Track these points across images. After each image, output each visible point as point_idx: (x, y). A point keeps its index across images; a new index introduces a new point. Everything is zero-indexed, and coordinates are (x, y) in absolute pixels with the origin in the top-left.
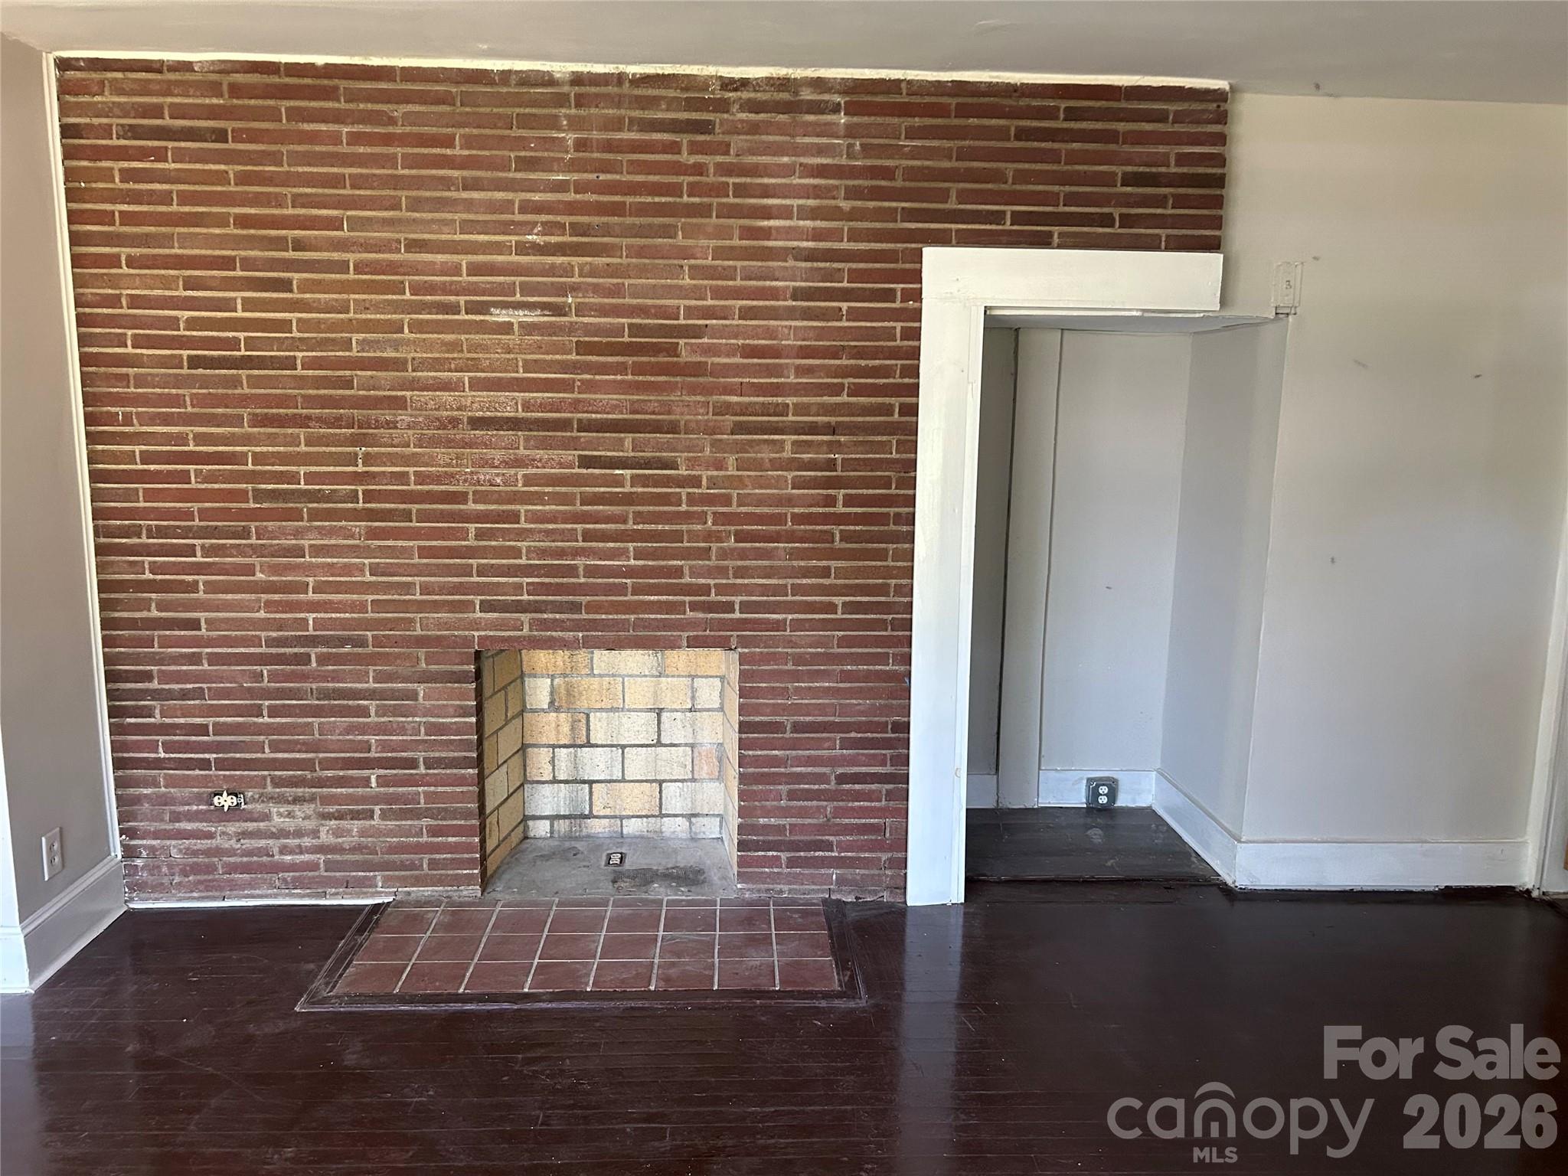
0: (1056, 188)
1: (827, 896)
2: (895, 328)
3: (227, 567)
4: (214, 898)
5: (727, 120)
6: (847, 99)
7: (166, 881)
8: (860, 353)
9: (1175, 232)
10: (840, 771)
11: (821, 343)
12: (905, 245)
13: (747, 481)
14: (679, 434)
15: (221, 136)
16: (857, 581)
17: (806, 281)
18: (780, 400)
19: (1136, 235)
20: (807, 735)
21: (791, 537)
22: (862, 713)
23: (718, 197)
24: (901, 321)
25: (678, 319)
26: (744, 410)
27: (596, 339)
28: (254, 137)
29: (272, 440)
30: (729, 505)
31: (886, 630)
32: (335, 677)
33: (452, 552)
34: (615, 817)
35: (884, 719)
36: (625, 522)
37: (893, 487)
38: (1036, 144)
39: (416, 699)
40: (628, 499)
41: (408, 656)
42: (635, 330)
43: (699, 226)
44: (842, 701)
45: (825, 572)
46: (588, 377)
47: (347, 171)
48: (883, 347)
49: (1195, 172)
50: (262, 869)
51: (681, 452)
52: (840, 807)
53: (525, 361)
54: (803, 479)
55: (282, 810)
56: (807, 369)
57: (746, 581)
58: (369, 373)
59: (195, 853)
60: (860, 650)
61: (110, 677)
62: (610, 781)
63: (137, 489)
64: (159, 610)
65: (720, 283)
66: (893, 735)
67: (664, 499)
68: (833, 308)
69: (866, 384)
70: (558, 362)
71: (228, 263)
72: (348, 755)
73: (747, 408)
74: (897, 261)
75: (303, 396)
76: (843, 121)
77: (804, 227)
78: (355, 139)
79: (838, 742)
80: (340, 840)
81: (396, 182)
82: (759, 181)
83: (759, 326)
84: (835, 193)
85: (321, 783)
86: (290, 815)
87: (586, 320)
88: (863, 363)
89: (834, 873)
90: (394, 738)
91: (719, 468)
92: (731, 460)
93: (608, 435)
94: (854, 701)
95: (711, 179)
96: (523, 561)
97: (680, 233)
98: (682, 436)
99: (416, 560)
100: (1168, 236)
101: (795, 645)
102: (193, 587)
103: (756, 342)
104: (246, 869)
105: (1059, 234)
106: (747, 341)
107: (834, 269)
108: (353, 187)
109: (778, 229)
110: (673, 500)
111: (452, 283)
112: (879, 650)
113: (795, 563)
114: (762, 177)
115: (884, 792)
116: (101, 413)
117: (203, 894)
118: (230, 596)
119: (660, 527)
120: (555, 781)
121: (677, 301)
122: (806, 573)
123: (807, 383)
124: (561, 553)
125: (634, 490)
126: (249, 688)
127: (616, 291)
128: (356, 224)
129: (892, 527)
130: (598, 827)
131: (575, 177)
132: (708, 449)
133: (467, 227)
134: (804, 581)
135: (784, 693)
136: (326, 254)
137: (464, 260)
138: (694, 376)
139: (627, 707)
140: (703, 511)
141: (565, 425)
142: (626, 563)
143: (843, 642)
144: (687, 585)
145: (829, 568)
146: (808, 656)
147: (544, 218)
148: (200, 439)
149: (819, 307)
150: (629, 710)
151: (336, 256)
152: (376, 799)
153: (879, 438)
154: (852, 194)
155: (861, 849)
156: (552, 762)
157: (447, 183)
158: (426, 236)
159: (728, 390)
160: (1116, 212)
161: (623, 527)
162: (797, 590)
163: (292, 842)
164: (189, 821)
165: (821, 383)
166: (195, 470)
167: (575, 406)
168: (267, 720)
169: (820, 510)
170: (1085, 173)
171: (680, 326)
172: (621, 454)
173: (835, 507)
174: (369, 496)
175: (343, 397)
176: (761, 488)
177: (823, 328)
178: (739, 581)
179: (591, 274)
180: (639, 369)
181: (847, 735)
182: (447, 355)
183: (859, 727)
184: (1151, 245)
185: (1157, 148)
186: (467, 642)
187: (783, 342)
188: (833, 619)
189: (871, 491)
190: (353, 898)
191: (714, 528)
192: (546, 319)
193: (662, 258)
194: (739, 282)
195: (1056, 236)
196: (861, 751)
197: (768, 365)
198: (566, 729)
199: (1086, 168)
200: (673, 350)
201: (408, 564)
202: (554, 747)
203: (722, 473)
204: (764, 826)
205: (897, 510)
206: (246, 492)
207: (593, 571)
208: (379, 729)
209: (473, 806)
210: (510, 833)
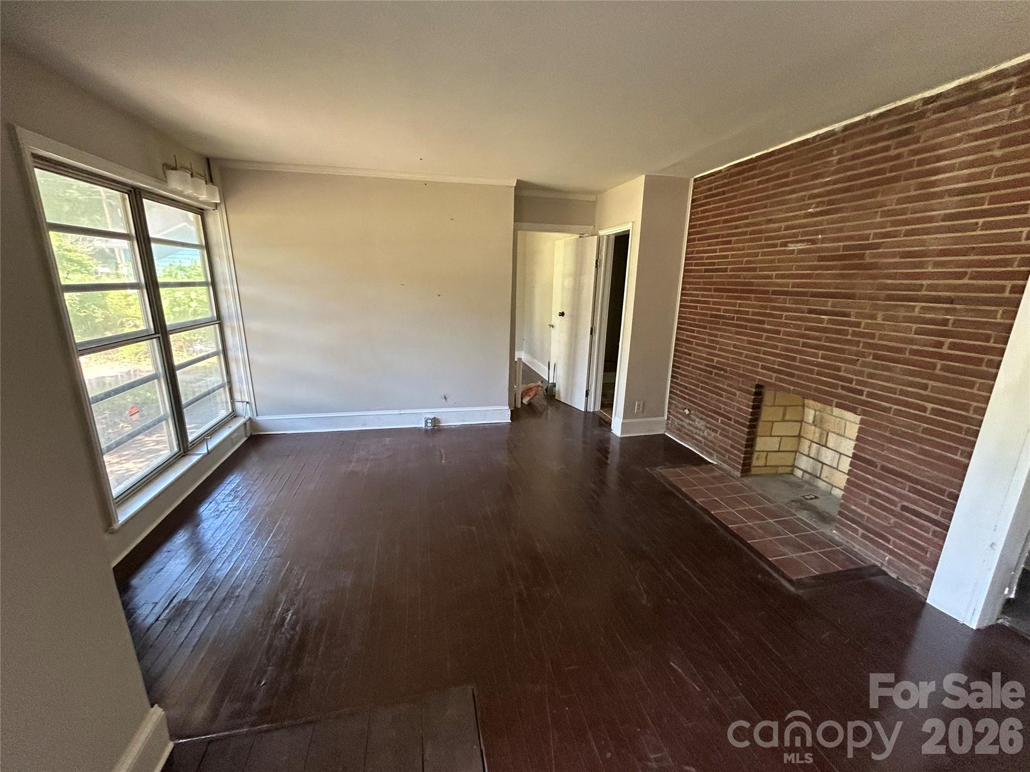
1: (879, 565)
2: (1022, 232)
3: (701, 338)
4: (680, 440)
5: (923, 123)
7: (673, 430)
8: (986, 251)
10: (905, 504)
11: (956, 246)
13: (886, 327)
14: (856, 299)
15: (724, 193)
16: (947, 397)
17: (955, 208)
18: (919, 282)
20: (889, 475)
21: (906, 362)
22: (929, 477)
23: (906, 169)
25: (868, 240)
26: (894, 288)
27: (827, 254)
28: (732, 190)
30: (874, 339)
31: (960, 433)
34: (830, 484)
35: (943, 487)
37: (991, 342)
39: (736, 396)
41: (737, 380)
42: (846, 248)
43: (892, 188)
44: (917, 465)
45: (925, 387)
46: (820, 272)
47: (754, 196)
48: (1007, 246)
51: (855, 309)
52: (900, 524)
53: (796, 266)
54: (922, 330)
55: (698, 420)
56: (942, 263)
57: (873, 381)
58: (746, 273)
60: (938, 440)
62: (831, 467)
63: (687, 311)
64: (685, 348)
65: (897, 217)
66: (947, 499)
67: (839, 332)
68: (972, 223)
69: (987, 271)
70: (809, 265)
72: (716, 409)
73: (896, 287)
75: (728, 282)
76: (1012, 94)
77: (962, 174)
79: (907, 487)
80: (709, 437)
81: (768, 197)
82: (935, 153)
83: (915, 240)
84: (991, 147)
85: (707, 416)
86: (699, 423)
87: (825, 245)
88: (987, 257)
89: (888, 557)
90: (728, 408)
91: (872, 319)
93: (822, 299)
95: (904, 160)
96: (778, 352)
97: (880, 194)
99: (746, 345)
101: (894, 423)
102: (692, 343)
103: (911, 249)
106: (906, 249)
107: (979, 198)
108: (755, 202)
109: (942, 180)
110: (844, 333)
111: (778, 235)
112: (952, 444)
113: (906, 377)
114: (938, 150)
115: (932, 530)
117: (678, 437)
118: (699, 348)
119: (836, 345)
120: (808, 456)
121: (870, 231)
122: (911, 384)
123: (939, 272)
125: (827, 326)
126: (699, 378)
127: (841, 230)
129: (984, 368)
130: (821, 484)
131: (834, 177)
132: (869, 308)
133: (787, 210)
134: (909, 389)
136: (743, 229)
138: (871, 270)
140: (858, 341)
141: (804, 294)
142: (817, 360)
143: (925, 431)
144: (842, 376)
145: (927, 385)
146: (900, 432)
147: (818, 200)
148: (703, 296)
149: (961, 224)
150: (846, 438)
152: (719, 427)
153: (988, 308)
154: (1008, 143)
155: (908, 553)
156: (810, 447)
157: (785, 193)
158: (773, 217)
159: (888, 277)
161: (819, 343)
162: (902, 393)
164: (680, 414)
165: (951, 272)
166: (700, 306)
167: (811, 285)
168: (700, 390)
169: (932, 349)
171: (868, 243)
172: (826, 308)
173: (941, 349)
174: (738, 319)
175: (738, 282)
176: (895, 332)
177: (960, 237)
178: (870, 380)
179: (832, 223)
180: (843, 267)
181: (915, 486)
182: (770, 265)
187: (930, 248)
188: (923, 416)
189: (972, 342)
190: (707, 458)
191: (863, 350)
192: (809, 246)
193: (868, 209)
194: (908, 216)
196: (923, 499)
197: (916, 262)
198: (817, 435)
200: (861, 257)
201: (744, 346)
202: (812, 441)
203: (874, 321)
204: (854, 510)
205: (990, 357)
206: (709, 314)
207: (803, 361)
208: (725, 404)
209: (744, 443)
210: (777, 466)
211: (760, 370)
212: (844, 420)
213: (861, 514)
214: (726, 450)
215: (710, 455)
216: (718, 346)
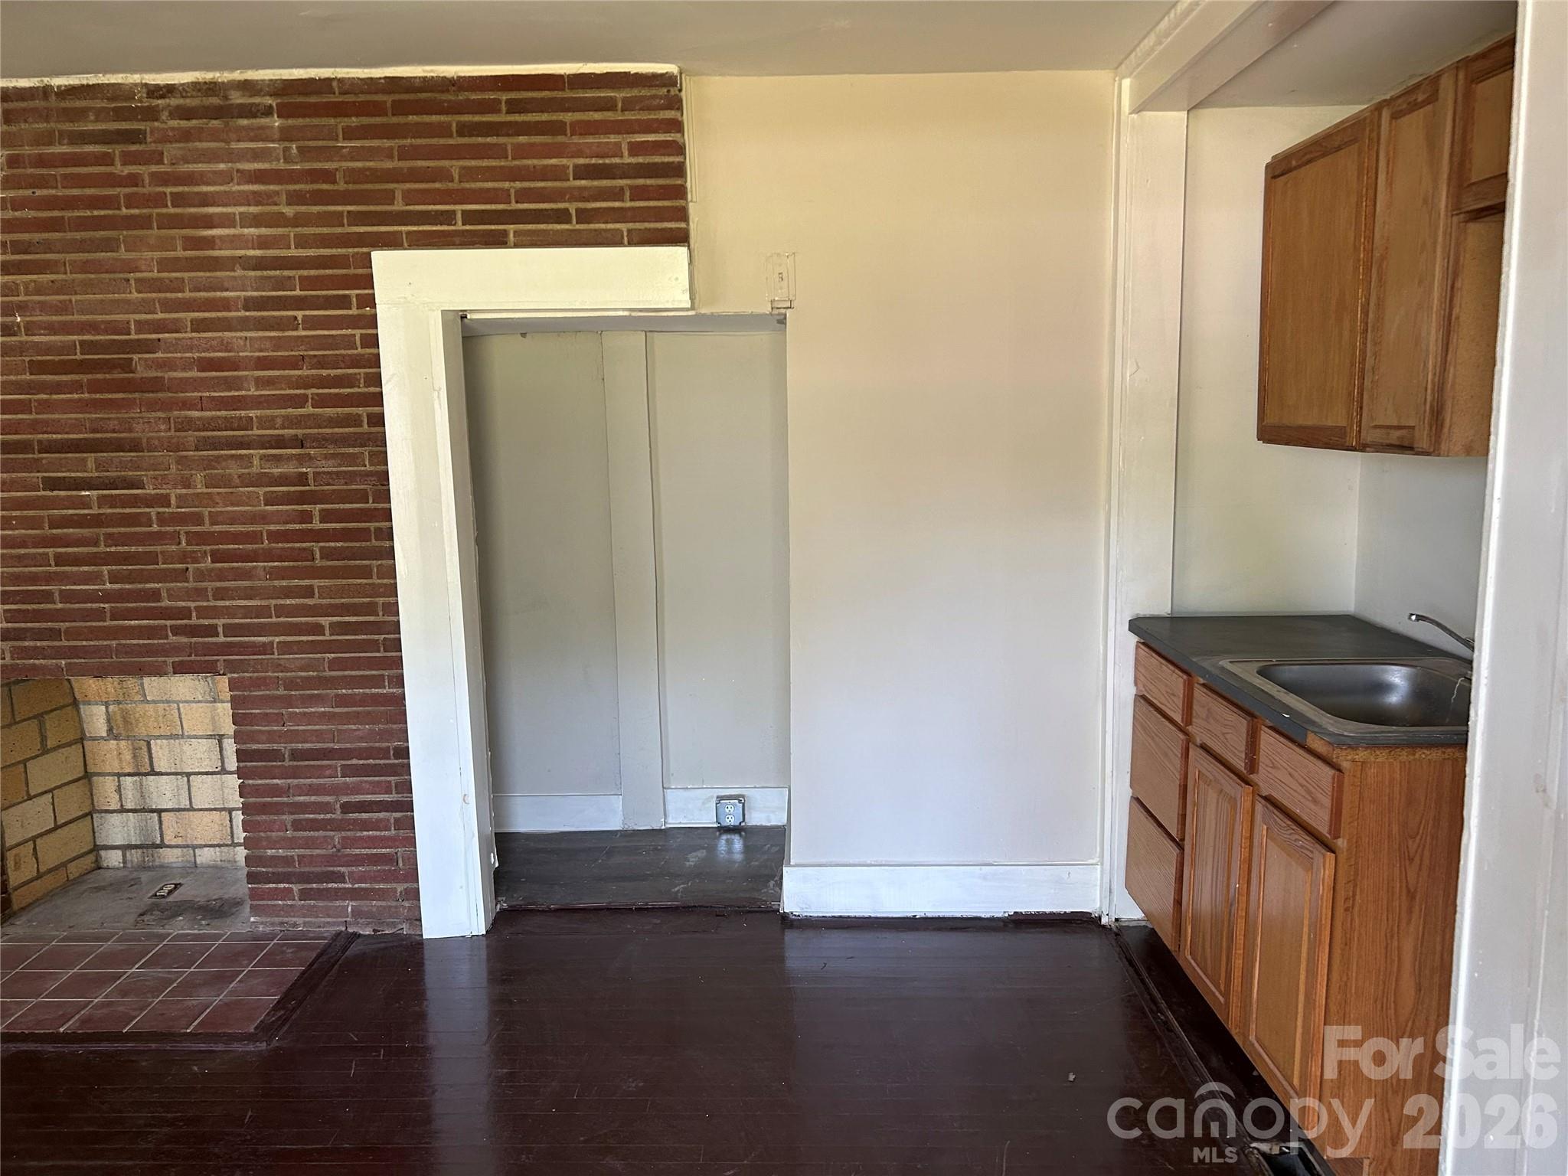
0: (506, 185)
1: (344, 929)
2: (354, 335)
5: (158, 129)
6: (279, 101)
8: (321, 363)
9: (638, 226)
10: (345, 799)
11: (279, 354)
12: (356, 250)
13: (217, 499)
14: (143, 451)
16: (343, 600)
17: (257, 290)
18: (243, 413)
19: (595, 230)
20: (307, 763)
21: (269, 556)
22: (361, 739)
23: (156, 207)
24: (359, 328)
26: (207, 426)
27: (48, 358)
31: (379, 651)
34: (187, 846)
36: (96, 545)
37: (371, 501)
38: (480, 140)
40: (97, 521)
44: (340, 727)
45: (309, 592)
48: (343, 356)
49: (651, 161)
51: (146, 470)
52: (348, 838)
54: (275, 495)
56: (268, 381)
57: (227, 603)
60: (353, 673)
65: (168, 295)
66: (396, 761)
67: (134, 520)
69: (330, 394)
70: (12, 383)
73: (209, 424)
74: (349, 267)
76: (277, 124)
77: (248, 235)
79: (339, 769)
82: (197, 189)
83: (213, 339)
84: (276, 199)
88: (324, 372)
89: (350, 905)
92: (199, 477)
93: (70, 455)
94: (353, 727)
95: (148, 189)
97: (122, 246)
98: (146, 454)
100: (629, 231)
101: (285, 670)
103: (212, 355)
105: (515, 232)
106: (203, 355)
107: (284, 277)
109: (220, 237)
110: (144, 520)
112: (375, 672)
113: (276, 583)
114: (199, 185)
115: (392, 821)
119: (133, 549)
120: (123, 810)
121: (127, 316)
122: (288, 593)
123: (269, 395)
124: (34, 579)
125: (101, 511)
127: (64, 308)
129: (374, 543)
130: (171, 857)
131: (11, 194)
132: (173, 467)
134: (288, 602)
135: (279, 719)
138: (153, 392)
139: (186, 734)
140: (175, 531)
141: (23, 447)
142: (101, 587)
143: (334, 664)
144: (167, 608)
145: (311, 587)
146: (298, 680)
149: (274, 317)
150: (189, 737)
153: (351, 450)
154: (295, 199)
155: (374, 879)
156: (119, 790)
159: (186, 405)
160: (572, 208)
162: (281, 611)
165: (283, 395)
167: (34, 426)
169: (298, 527)
170: (534, 167)
171: (131, 340)
173: (312, 523)
176: (233, 505)
177: (279, 338)
178: (221, 603)
180: (95, 387)
181: (349, 762)
183: (360, 754)
184: (612, 240)
185: (609, 138)
187: (241, 354)
188: (321, 641)
189: (348, 506)
191: (189, 548)
193: (107, 272)
194: (188, 294)
195: (511, 235)
196: (365, 779)
197: (226, 378)
198: (127, 756)
199: (535, 162)
200: (127, 366)
202: (119, 775)
203: (191, 491)
204: (272, 857)
207: (69, 597)
210: (63, 865)
212: (174, 702)
213: (287, 856)
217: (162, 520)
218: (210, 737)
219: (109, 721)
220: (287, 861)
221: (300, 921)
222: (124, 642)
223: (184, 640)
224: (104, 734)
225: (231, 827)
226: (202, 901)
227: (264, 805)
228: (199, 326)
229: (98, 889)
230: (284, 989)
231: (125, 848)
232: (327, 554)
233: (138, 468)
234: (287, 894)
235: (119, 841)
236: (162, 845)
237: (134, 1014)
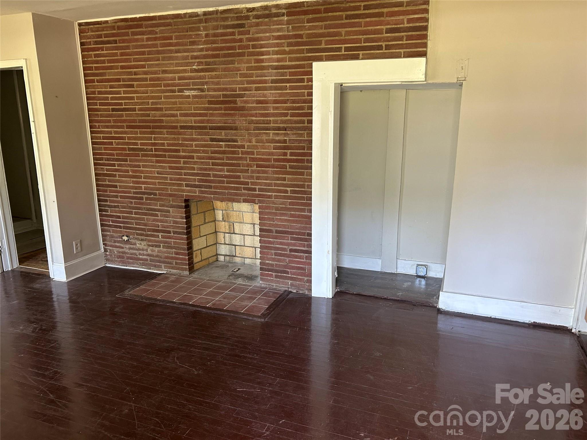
0: (361, 37)
1: (287, 289)
2: (305, 92)
3: (123, 170)
4: (124, 266)
5: (249, 23)
6: (287, 11)
7: (114, 259)
8: (294, 102)
9: (408, 50)
10: (291, 248)
11: (281, 98)
12: (308, 62)
13: (259, 147)
15: (115, 42)
16: (295, 183)
17: (275, 76)
18: (268, 118)
19: (392, 52)
20: (280, 235)
21: (273, 167)
22: (297, 229)
23: (247, 49)
24: (307, 90)
25: (236, 92)
26: (257, 122)
27: (213, 99)
28: (124, 41)
29: (131, 133)
30: (254, 155)
31: (305, 200)
32: (149, 204)
33: (177, 168)
34: (242, 257)
35: (304, 231)
36: (223, 160)
37: (306, 149)
38: (353, 21)
39: (170, 213)
40: (224, 152)
41: (167, 200)
42: (225, 96)
43: (242, 60)
44: (291, 224)
45: (284, 179)
46: (211, 112)
47: (146, 50)
48: (301, 99)
49: (415, 25)
50: (135, 259)
51: (239, 136)
52: (291, 260)
53: (194, 107)
54: (276, 146)
55: (139, 242)
56: (277, 108)
57: (260, 181)
58: (154, 112)
59: (120, 252)
60: (296, 207)
61: (99, 200)
62: (241, 246)
63: (102, 147)
64: (109, 182)
65: (249, 79)
66: (308, 237)
67: (233, 153)
68: (284, 86)
69: (296, 112)
70: (203, 107)
71: (118, 80)
72: (154, 228)
73: (258, 122)
74: (305, 68)
75: (138, 119)
76: (285, 19)
77: (274, 58)
78: (148, 39)
79: (290, 238)
80: (153, 253)
81: (158, 52)
82: (259, 43)
83: (261, 93)
84: (283, 45)
85: (147, 235)
86: (140, 244)
87: (210, 93)
88: (294, 105)
89: (290, 282)
90: (165, 224)
91: (250, 142)
92: (254, 140)
93: (217, 131)
94: (295, 225)
95: (245, 43)
96: (196, 172)
97: (236, 63)
98: (239, 131)
99: (168, 170)
100: (404, 52)
101: (275, 204)
102: (115, 176)
103: (260, 99)
104: (131, 258)
105: (362, 54)
106: (258, 99)
107: (284, 72)
108: (148, 55)
109: (266, 59)
110: (237, 153)
111: (174, 83)
112: (302, 207)
113: (275, 175)
114: (260, 41)
115: (305, 257)
116: (93, 125)
117: (122, 264)
118: (124, 179)
119: (234, 162)
120: (225, 244)
121: (236, 86)
122: (278, 179)
123: (276, 113)
124: (206, 169)
125: (225, 149)
126: (130, 206)
127: (218, 83)
128: (150, 66)
129: (306, 164)
130: (238, 260)
131: (205, 46)
132: (247, 136)
133: (177, 65)
134: (278, 182)
135: (273, 220)
136: (142, 76)
137: (177, 75)
138: (242, 111)
140: (246, 157)
141: (205, 128)
142: (224, 173)
143: (291, 204)
144: (242, 181)
145: (285, 178)
146: (279, 208)
147: (197, 60)
148: (116, 133)
149: (280, 86)
150: (245, 223)
151: (144, 76)
152: (161, 242)
153: (301, 132)
154: (290, 45)
155: (298, 275)
156: (224, 238)
157: (171, 51)
158: (167, 69)
159: (252, 116)
160: (384, 44)
161: (223, 161)
162: (276, 185)
163: (141, 252)
164: (118, 243)
165: (281, 113)
166: (114, 142)
167: (208, 121)
168: (134, 216)
169: (282, 157)
170: (372, 30)
171: (237, 94)
172: (222, 137)
173: (287, 156)
174: (156, 150)
175: (148, 120)
176: (263, 149)
177: (281, 93)
178: (258, 181)
179: (212, 78)
180: (226, 109)
181: (293, 236)
182: (173, 106)
183: (296, 233)
184: (397, 56)
185: (400, 17)
186: (182, 196)
187: (269, 98)
188: (287, 196)
189: (298, 151)
190: (157, 271)
191: (250, 162)
192: (199, 93)
193: (231, 71)
194: (254, 78)
195: (361, 55)
196: (297, 242)
197: (264, 106)
198: (227, 227)
199: (372, 28)
200: (235, 102)
201: (166, 171)
202: (225, 233)
203: (251, 144)
204: (268, 263)
205: (307, 158)
206: (126, 148)
207: (215, 176)
208: (161, 221)
209: (186, 247)
210: (208, 258)
211: (185, 188)
212: (241, 212)
213: (272, 264)
214: (172, 258)
215: (159, 267)
216: (143, 175)
217: (243, 153)
218: (251, 224)
219: (223, 216)
220: (272, 265)
221: (275, 285)
222: (229, 191)
223: (246, 192)
224: (221, 220)
225: (255, 253)
226: (246, 274)
227: (266, 246)
228: (257, 89)
229: (217, 267)
230: (269, 304)
231: (225, 256)
232: (291, 167)
233: (236, 136)
234: (271, 275)
235: (223, 254)
236: (235, 256)
237: (227, 304)
